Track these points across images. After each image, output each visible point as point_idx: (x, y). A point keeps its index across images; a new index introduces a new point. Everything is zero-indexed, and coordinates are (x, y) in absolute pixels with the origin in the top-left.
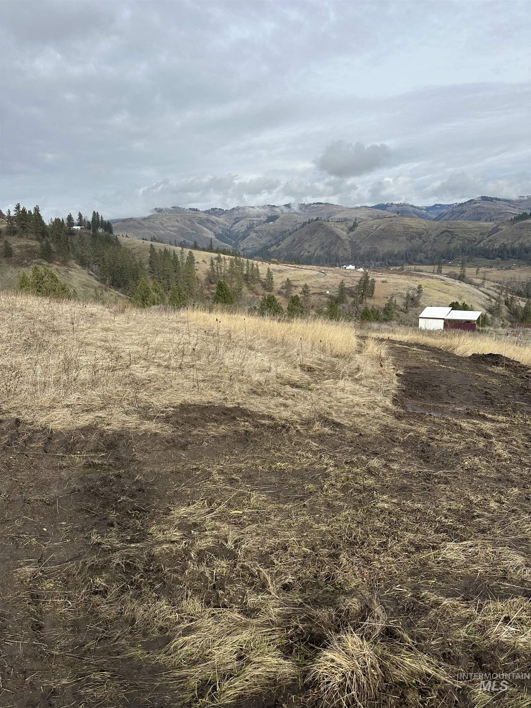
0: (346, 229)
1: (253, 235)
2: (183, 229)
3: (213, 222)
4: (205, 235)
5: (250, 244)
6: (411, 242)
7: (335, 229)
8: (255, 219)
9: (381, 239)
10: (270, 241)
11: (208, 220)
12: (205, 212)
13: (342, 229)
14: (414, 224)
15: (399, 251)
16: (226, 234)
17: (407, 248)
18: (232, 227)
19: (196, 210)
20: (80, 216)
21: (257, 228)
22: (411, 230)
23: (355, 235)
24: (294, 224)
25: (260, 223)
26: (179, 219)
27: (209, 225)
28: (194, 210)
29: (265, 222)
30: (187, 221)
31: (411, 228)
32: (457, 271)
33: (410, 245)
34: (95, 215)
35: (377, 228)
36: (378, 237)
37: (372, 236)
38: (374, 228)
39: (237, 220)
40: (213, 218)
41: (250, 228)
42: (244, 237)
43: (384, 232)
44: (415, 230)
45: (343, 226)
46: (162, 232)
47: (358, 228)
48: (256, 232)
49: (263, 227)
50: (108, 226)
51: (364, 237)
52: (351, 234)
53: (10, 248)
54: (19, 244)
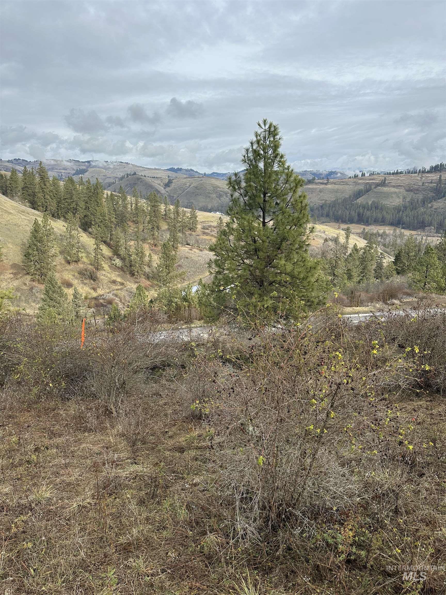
0: (162, 184)
6: (220, 199)
7: (153, 184)
8: (63, 171)
9: (196, 195)
12: (9, 161)
13: (159, 184)
14: (220, 185)
15: (212, 207)
17: (217, 204)
22: (218, 189)
23: (171, 190)
24: (104, 178)
29: (74, 174)
31: (219, 187)
33: (220, 201)
35: (190, 186)
36: (193, 193)
37: (187, 192)
38: (188, 185)
43: (198, 189)
44: (221, 190)
45: (159, 182)
47: (173, 184)
51: (180, 192)
52: (168, 189)
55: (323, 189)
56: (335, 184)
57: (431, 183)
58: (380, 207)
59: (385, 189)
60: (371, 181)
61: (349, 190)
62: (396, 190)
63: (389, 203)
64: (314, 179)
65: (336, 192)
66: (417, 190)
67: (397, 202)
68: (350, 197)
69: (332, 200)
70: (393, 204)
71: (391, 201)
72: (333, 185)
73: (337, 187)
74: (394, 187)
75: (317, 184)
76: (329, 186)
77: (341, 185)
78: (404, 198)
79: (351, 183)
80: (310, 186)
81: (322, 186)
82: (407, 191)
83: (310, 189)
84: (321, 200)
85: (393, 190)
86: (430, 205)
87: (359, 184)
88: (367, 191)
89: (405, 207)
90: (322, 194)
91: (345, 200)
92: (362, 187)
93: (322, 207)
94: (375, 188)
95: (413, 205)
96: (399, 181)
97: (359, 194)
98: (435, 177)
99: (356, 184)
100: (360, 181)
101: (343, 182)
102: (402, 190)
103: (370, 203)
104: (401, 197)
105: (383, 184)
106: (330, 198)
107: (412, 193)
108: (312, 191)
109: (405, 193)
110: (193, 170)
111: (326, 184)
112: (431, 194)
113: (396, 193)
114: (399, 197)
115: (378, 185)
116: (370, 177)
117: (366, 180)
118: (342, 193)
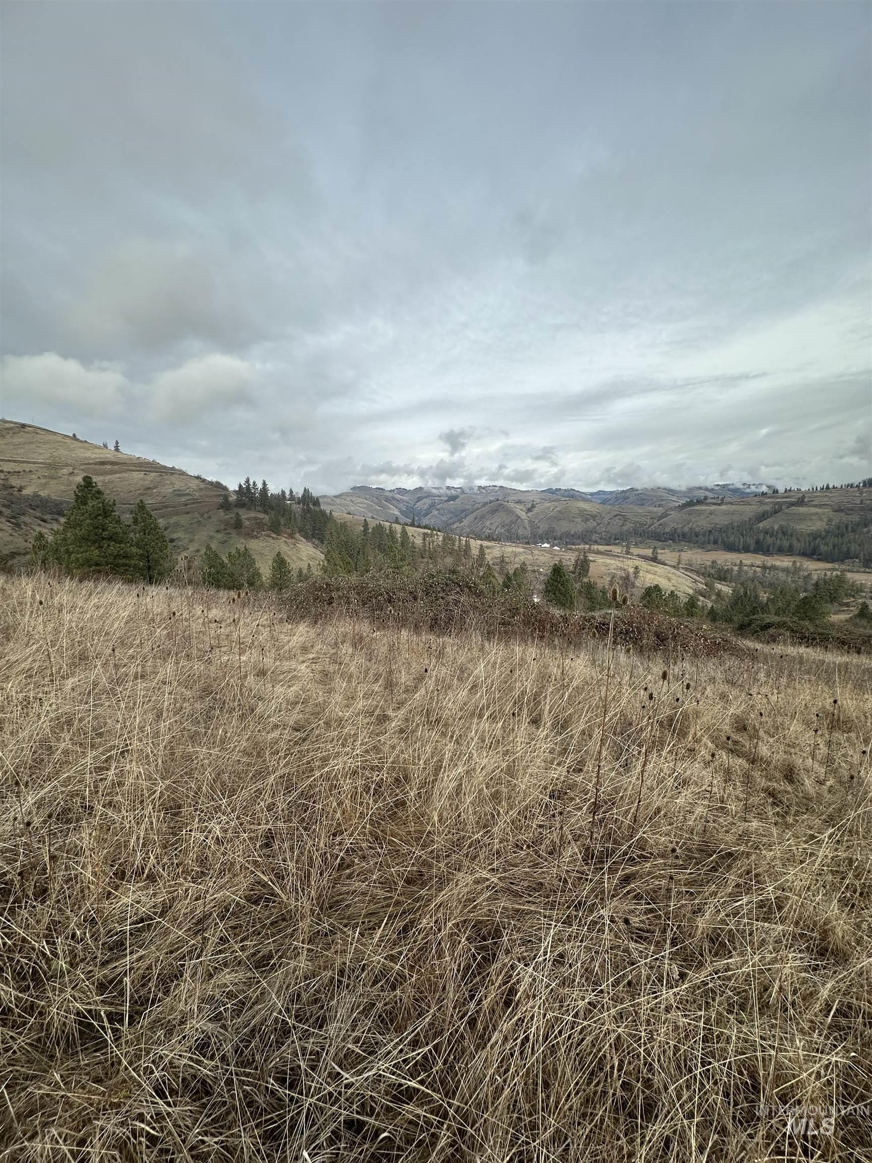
0: (524, 509)
1: (435, 512)
2: (372, 506)
3: (398, 500)
4: (391, 511)
5: (432, 520)
6: (586, 523)
7: (515, 509)
8: (437, 498)
9: (558, 519)
10: (451, 518)
11: (394, 498)
12: (390, 491)
13: (521, 510)
14: (585, 508)
15: (575, 531)
16: (410, 511)
17: (582, 529)
18: (415, 505)
19: (382, 489)
21: (438, 507)
22: (585, 512)
23: (532, 515)
25: (441, 502)
26: (368, 497)
27: (395, 502)
28: (380, 489)
29: (446, 501)
30: (374, 499)
32: (649, 552)
33: (585, 526)
35: (553, 510)
36: (556, 517)
37: (550, 516)
38: (550, 510)
39: (419, 499)
40: (398, 496)
41: (432, 506)
42: (426, 514)
43: (561, 514)
45: (521, 507)
46: (352, 508)
47: (536, 509)
48: (438, 510)
49: (445, 505)
50: (316, 502)
51: (542, 517)
52: (530, 514)
53: (241, 520)
54: (248, 516)
55: (714, 510)
56: (731, 504)
58: (789, 532)
59: (802, 510)
60: (784, 500)
61: (749, 511)
62: (819, 510)
63: (804, 527)
64: (706, 498)
65: (732, 514)
66: (852, 510)
67: (818, 525)
68: (750, 520)
69: (725, 523)
70: (812, 528)
71: (809, 524)
72: (729, 506)
73: (734, 507)
74: (816, 506)
75: (707, 504)
76: (724, 507)
77: (740, 505)
78: (830, 520)
79: (754, 503)
80: (698, 508)
81: (713, 508)
82: (835, 511)
83: (698, 510)
84: (711, 524)
85: (813, 510)
86: (865, 530)
87: (766, 504)
88: (776, 512)
89: (827, 532)
90: (713, 516)
91: (743, 523)
92: (768, 508)
93: (710, 531)
94: (788, 507)
95: (840, 531)
96: (826, 499)
97: (762, 517)
99: (761, 503)
100: (768, 500)
101: (743, 501)
102: (828, 511)
103: (776, 527)
104: (825, 520)
105: (801, 502)
106: (721, 521)
107: (842, 514)
108: (700, 513)
109: (832, 514)
110: (574, 490)
111: (719, 505)
113: (817, 514)
114: (821, 520)
115: (792, 504)
116: (785, 495)
117: (777, 498)
118: (741, 515)
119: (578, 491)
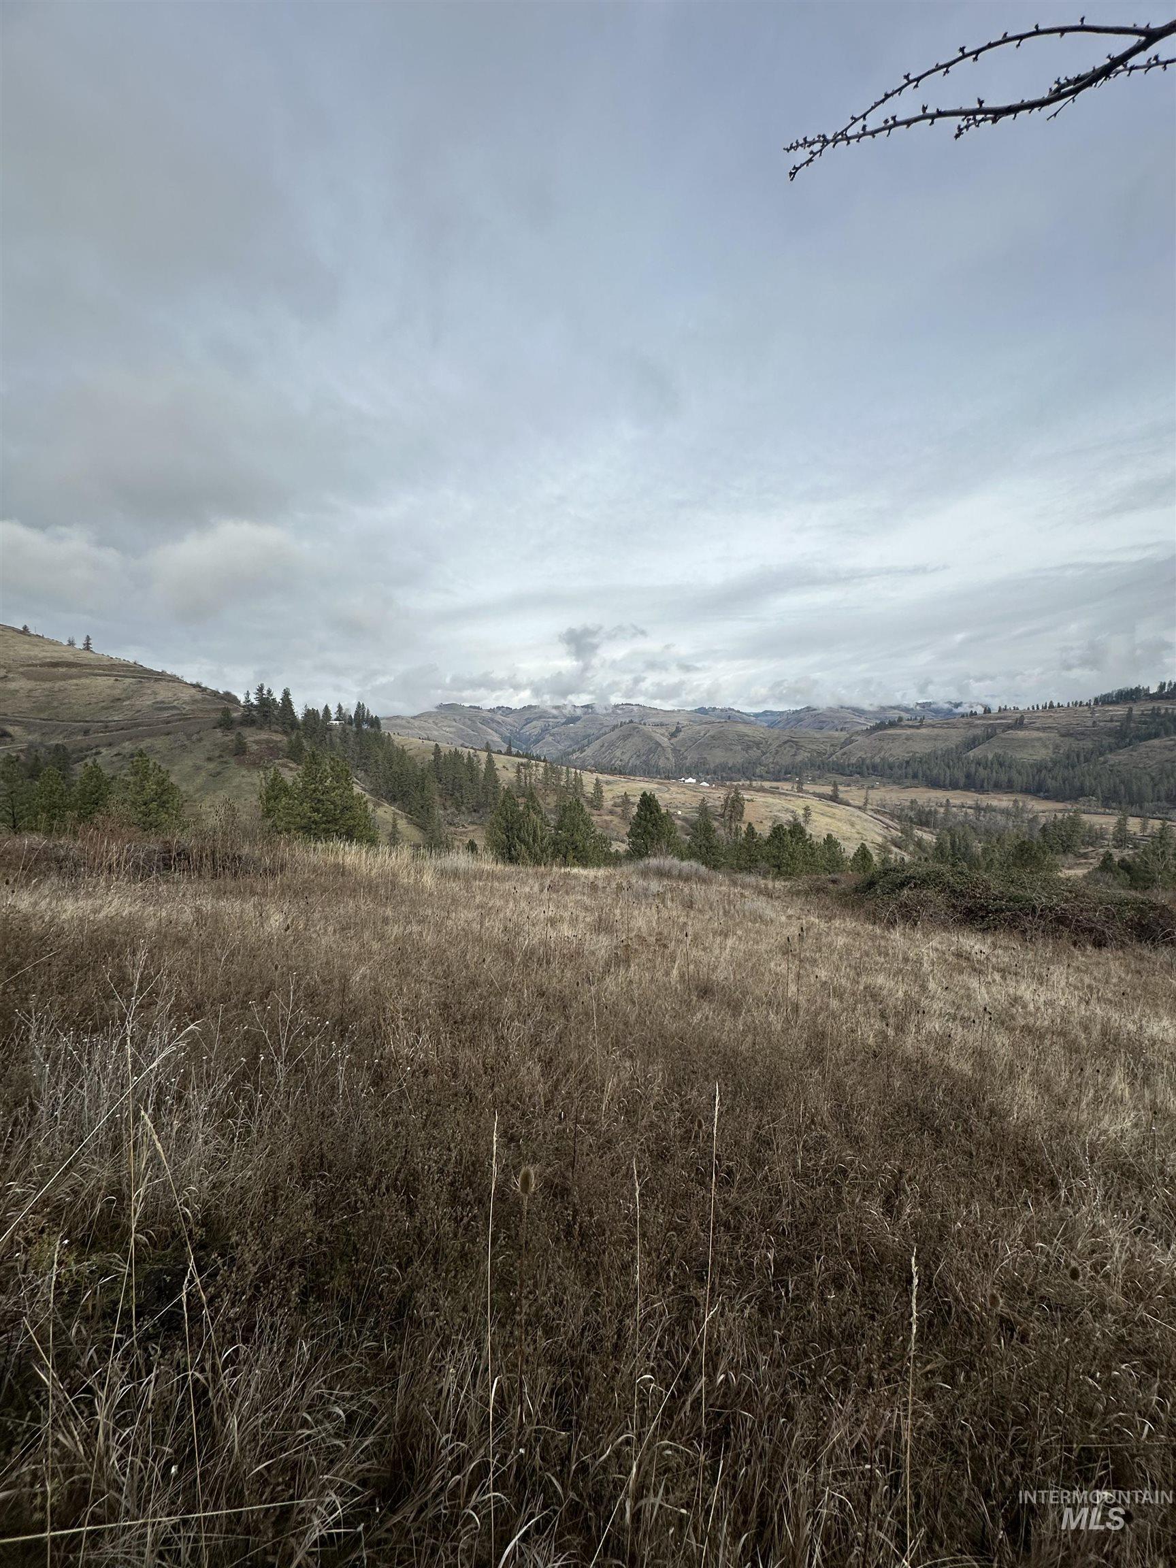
0: (667, 734)
1: (549, 739)
2: (463, 730)
3: (499, 723)
4: (489, 737)
5: (545, 749)
6: (747, 752)
7: (653, 734)
8: (551, 720)
9: (711, 747)
10: (570, 746)
11: (492, 720)
13: (662, 735)
14: (749, 732)
15: (733, 763)
16: (515, 737)
17: (743, 760)
18: (522, 729)
19: (478, 708)
20: (340, 707)
21: (553, 731)
22: (746, 738)
23: (678, 742)
25: (557, 725)
26: (457, 718)
27: (494, 725)
28: (474, 707)
29: (563, 724)
30: (467, 721)
31: (745, 736)
32: (828, 790)
33: (747, 756)
34: (360, 707)
36: (708, 744)
37: (700, 743)
39: (528, 721)
40: (499, 717)
41: (545, 730)
42: (537, 741)
43: (714, 740)
44: (750, 739)
45: (663, 731)
46: (436, 733)
47: (682, 733)
48: (553, 735)
49: (562, 729)
50: (375, 722)
51: (690, 744)
52: (674, 740)
53: (245, 743)
54: (257, 738)
55: (912, 734)
56: (933, 726)
57: (1112, 721)
58: (1007, 764)
59: (1021, 734)
60: (998, 721)
61: (956, 736)
62: (1041, 734)
63: (1026, 756)
64: (900, 719)
65: (935, 740)
66: (1083, 733)
67: (1042, 754)
68: (957, 747)
69: (927, 752)
70: (1035, 757)
71: (1031, 752)
72: (931, 729)
73: (936, 731)
74: (1038, 729)
75: (902, 727)
76: (923, 731)
77: (945, 728)
78: (1057, 747)
79: (963, 725)
80: (890, 731)
81: (909, 732)
82: (1063, 736)
83: (890, 735)
84: (908, 753)
85: (1036, 734)
86: (1101, 759)
87: (976, 726)
88: (989, 737)
89: (1055, 763)
90: (910, 743)
91: (948, 752)
92: (978, 732)
93: (908, 762)
94: (1004, 731)
95: (1071, 761)
96: (1050, 720)
97: (973, 743)
98: (1120, 710)
99: (971, 726)
100: (978, 722)
101: (949, 724)
102: (1053, 735)
103: (990, 756)
104: (1051, 746)
105: (1019, 724)
106: (922, 748)
107: (1072, 739)
108: (894, 738)
109: (1058, 740)
110: (732, 710)
111: (918, 727)
112: (1107, 741)
113: (1040, 739)
114: (1046, 747)
115: (1009, 727)
116: (999, 715)
117: (990, 719)
118: (946, 740)
119: (738, 712)
